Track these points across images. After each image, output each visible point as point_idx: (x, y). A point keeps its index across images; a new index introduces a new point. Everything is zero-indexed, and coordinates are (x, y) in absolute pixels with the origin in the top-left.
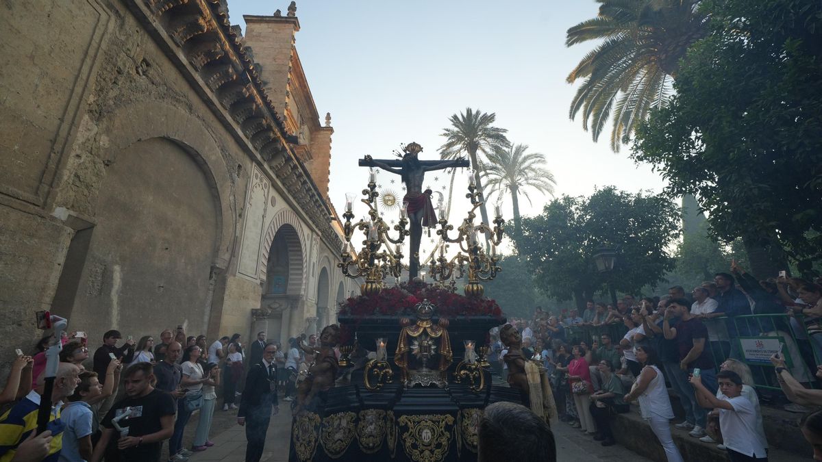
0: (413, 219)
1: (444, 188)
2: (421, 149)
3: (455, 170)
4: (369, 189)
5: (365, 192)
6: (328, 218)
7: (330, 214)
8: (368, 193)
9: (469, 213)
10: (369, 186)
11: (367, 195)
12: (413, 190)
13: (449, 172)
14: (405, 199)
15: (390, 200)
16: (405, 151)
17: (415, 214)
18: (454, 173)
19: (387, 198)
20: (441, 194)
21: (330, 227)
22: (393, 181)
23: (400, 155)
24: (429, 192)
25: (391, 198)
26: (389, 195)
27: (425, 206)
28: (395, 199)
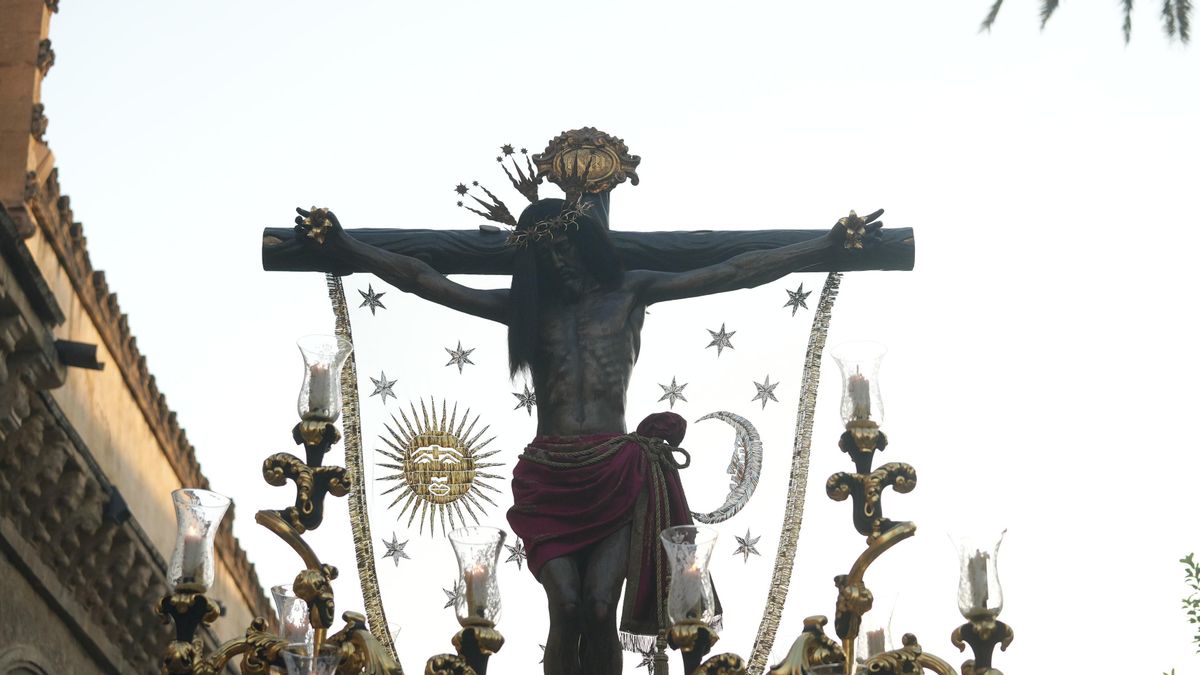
0: (570, 594)
1: (765, 392)
2: (627, 167)
3: (831, 286)
4: (300, 452)
5: (277, 470)
6: (28, 349)
7: (48, 312)
8: (296, 476)
9: (840, 582)
10: (299, 435)
11: (291, 483)
12: (570, 420)
13: (798, 299)
14: (526, 473)
15: (441, 469)
16: (527, 187)
17: (583, 562)
18: (825, 305)
19: (425, 456)
20: (747, 433)
21: (59, 431)
22: (460, 357)
23: (499, 212)
24: (667, 428)
25: (448, 456)
26: (434, 438)
27: (641, 513)
28: (469, 461)
